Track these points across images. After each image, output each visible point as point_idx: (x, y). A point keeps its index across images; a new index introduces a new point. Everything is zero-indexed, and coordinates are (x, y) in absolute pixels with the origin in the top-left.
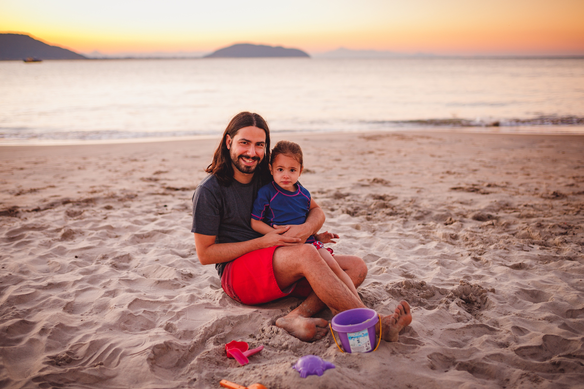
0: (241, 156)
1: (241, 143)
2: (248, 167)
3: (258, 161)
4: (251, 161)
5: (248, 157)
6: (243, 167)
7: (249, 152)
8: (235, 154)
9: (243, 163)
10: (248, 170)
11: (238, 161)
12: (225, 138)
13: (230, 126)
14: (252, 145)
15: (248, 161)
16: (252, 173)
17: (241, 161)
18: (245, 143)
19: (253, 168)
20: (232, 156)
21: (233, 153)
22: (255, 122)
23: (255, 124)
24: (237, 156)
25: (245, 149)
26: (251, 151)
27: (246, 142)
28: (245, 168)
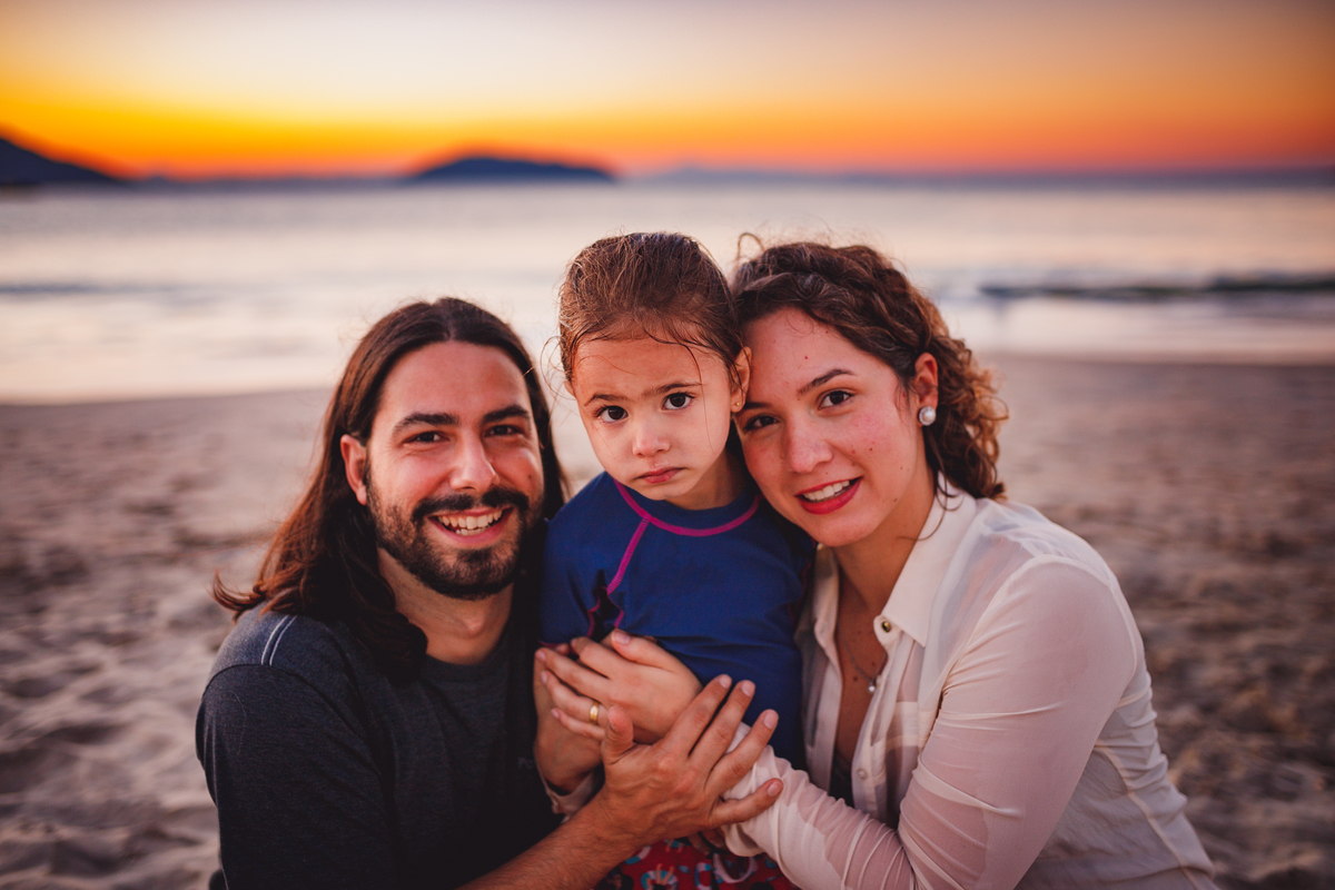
0: (426, 509)
1: (411, 440)
2: (476, 557)
3: (522, 516)
4: (484, 521)
5: (462, 503)
6: (451, 561)
7: (460, 474)
8: (395, 511)
9: (446, 544)
10: (485, 573)
11: (421, 538)
12: (334, 457)
13: (344, 397)
14: (467, 436)
15: (468, 522)
16: (504, 583)
17: (438, 536)
18: (425, 437)
19: (505, 555)
20: (386, 520)
21: (384, 508)
22: (450, 323)
23: (453, 332)
24: (406, 514)
25: (435, 471)
26: (468, 466)
27: (431, 432)
28: (463, 567)
